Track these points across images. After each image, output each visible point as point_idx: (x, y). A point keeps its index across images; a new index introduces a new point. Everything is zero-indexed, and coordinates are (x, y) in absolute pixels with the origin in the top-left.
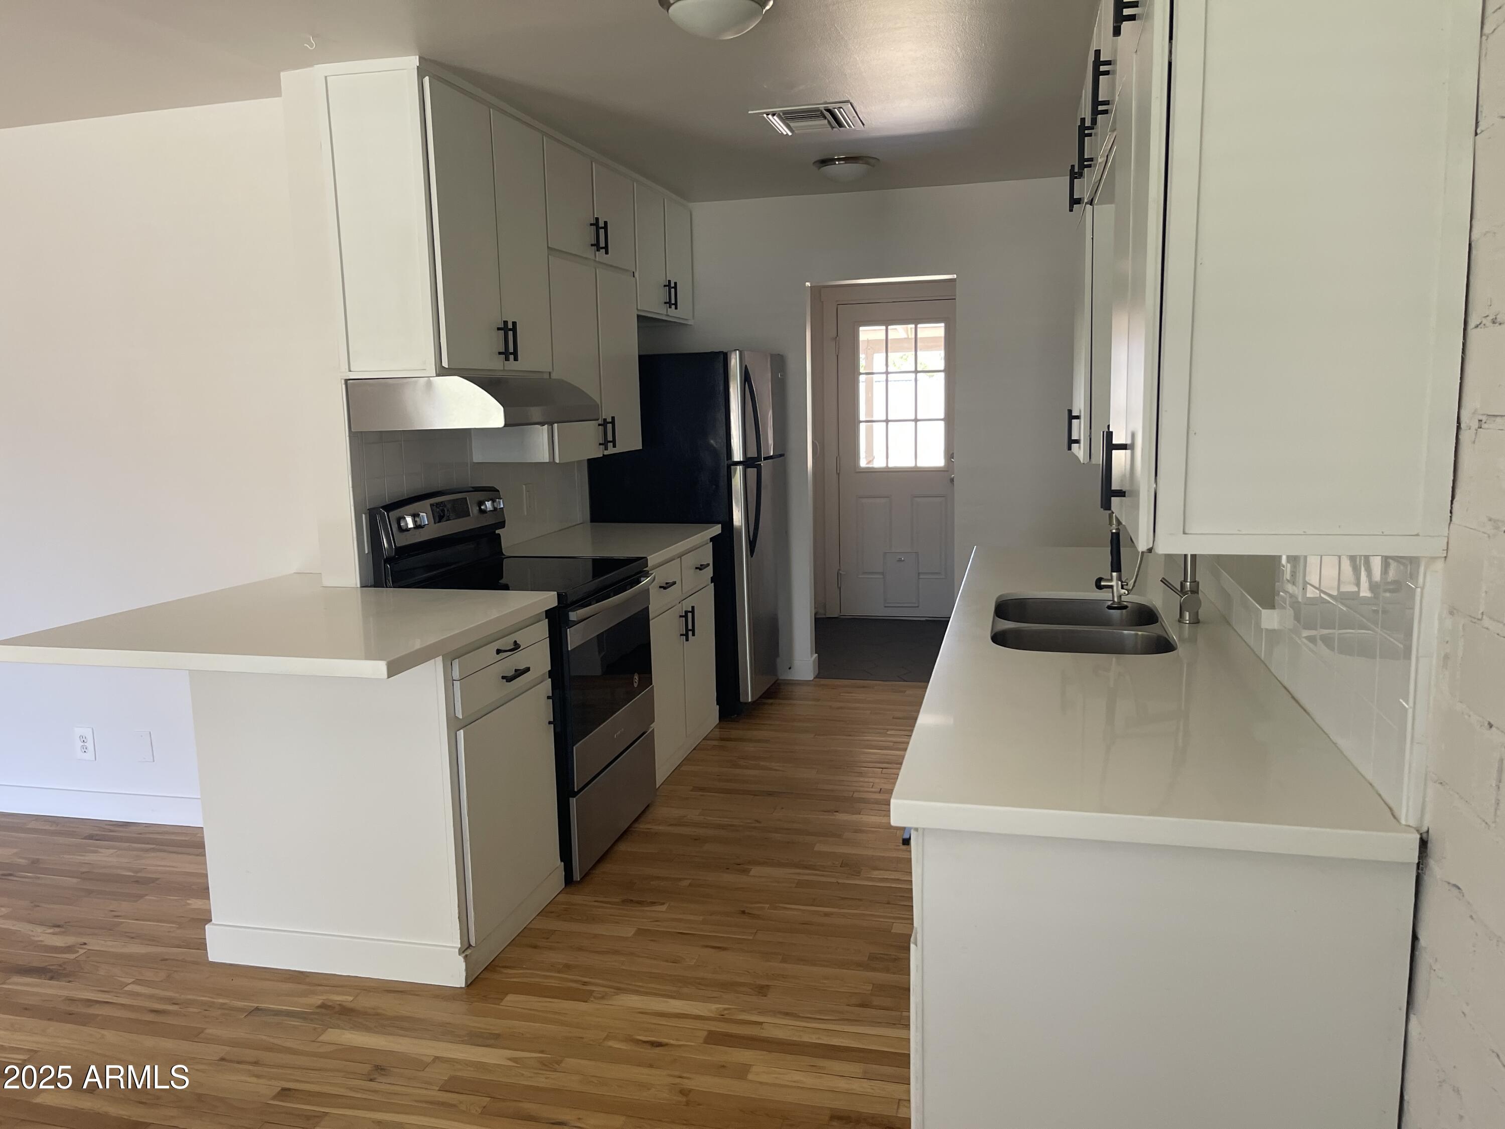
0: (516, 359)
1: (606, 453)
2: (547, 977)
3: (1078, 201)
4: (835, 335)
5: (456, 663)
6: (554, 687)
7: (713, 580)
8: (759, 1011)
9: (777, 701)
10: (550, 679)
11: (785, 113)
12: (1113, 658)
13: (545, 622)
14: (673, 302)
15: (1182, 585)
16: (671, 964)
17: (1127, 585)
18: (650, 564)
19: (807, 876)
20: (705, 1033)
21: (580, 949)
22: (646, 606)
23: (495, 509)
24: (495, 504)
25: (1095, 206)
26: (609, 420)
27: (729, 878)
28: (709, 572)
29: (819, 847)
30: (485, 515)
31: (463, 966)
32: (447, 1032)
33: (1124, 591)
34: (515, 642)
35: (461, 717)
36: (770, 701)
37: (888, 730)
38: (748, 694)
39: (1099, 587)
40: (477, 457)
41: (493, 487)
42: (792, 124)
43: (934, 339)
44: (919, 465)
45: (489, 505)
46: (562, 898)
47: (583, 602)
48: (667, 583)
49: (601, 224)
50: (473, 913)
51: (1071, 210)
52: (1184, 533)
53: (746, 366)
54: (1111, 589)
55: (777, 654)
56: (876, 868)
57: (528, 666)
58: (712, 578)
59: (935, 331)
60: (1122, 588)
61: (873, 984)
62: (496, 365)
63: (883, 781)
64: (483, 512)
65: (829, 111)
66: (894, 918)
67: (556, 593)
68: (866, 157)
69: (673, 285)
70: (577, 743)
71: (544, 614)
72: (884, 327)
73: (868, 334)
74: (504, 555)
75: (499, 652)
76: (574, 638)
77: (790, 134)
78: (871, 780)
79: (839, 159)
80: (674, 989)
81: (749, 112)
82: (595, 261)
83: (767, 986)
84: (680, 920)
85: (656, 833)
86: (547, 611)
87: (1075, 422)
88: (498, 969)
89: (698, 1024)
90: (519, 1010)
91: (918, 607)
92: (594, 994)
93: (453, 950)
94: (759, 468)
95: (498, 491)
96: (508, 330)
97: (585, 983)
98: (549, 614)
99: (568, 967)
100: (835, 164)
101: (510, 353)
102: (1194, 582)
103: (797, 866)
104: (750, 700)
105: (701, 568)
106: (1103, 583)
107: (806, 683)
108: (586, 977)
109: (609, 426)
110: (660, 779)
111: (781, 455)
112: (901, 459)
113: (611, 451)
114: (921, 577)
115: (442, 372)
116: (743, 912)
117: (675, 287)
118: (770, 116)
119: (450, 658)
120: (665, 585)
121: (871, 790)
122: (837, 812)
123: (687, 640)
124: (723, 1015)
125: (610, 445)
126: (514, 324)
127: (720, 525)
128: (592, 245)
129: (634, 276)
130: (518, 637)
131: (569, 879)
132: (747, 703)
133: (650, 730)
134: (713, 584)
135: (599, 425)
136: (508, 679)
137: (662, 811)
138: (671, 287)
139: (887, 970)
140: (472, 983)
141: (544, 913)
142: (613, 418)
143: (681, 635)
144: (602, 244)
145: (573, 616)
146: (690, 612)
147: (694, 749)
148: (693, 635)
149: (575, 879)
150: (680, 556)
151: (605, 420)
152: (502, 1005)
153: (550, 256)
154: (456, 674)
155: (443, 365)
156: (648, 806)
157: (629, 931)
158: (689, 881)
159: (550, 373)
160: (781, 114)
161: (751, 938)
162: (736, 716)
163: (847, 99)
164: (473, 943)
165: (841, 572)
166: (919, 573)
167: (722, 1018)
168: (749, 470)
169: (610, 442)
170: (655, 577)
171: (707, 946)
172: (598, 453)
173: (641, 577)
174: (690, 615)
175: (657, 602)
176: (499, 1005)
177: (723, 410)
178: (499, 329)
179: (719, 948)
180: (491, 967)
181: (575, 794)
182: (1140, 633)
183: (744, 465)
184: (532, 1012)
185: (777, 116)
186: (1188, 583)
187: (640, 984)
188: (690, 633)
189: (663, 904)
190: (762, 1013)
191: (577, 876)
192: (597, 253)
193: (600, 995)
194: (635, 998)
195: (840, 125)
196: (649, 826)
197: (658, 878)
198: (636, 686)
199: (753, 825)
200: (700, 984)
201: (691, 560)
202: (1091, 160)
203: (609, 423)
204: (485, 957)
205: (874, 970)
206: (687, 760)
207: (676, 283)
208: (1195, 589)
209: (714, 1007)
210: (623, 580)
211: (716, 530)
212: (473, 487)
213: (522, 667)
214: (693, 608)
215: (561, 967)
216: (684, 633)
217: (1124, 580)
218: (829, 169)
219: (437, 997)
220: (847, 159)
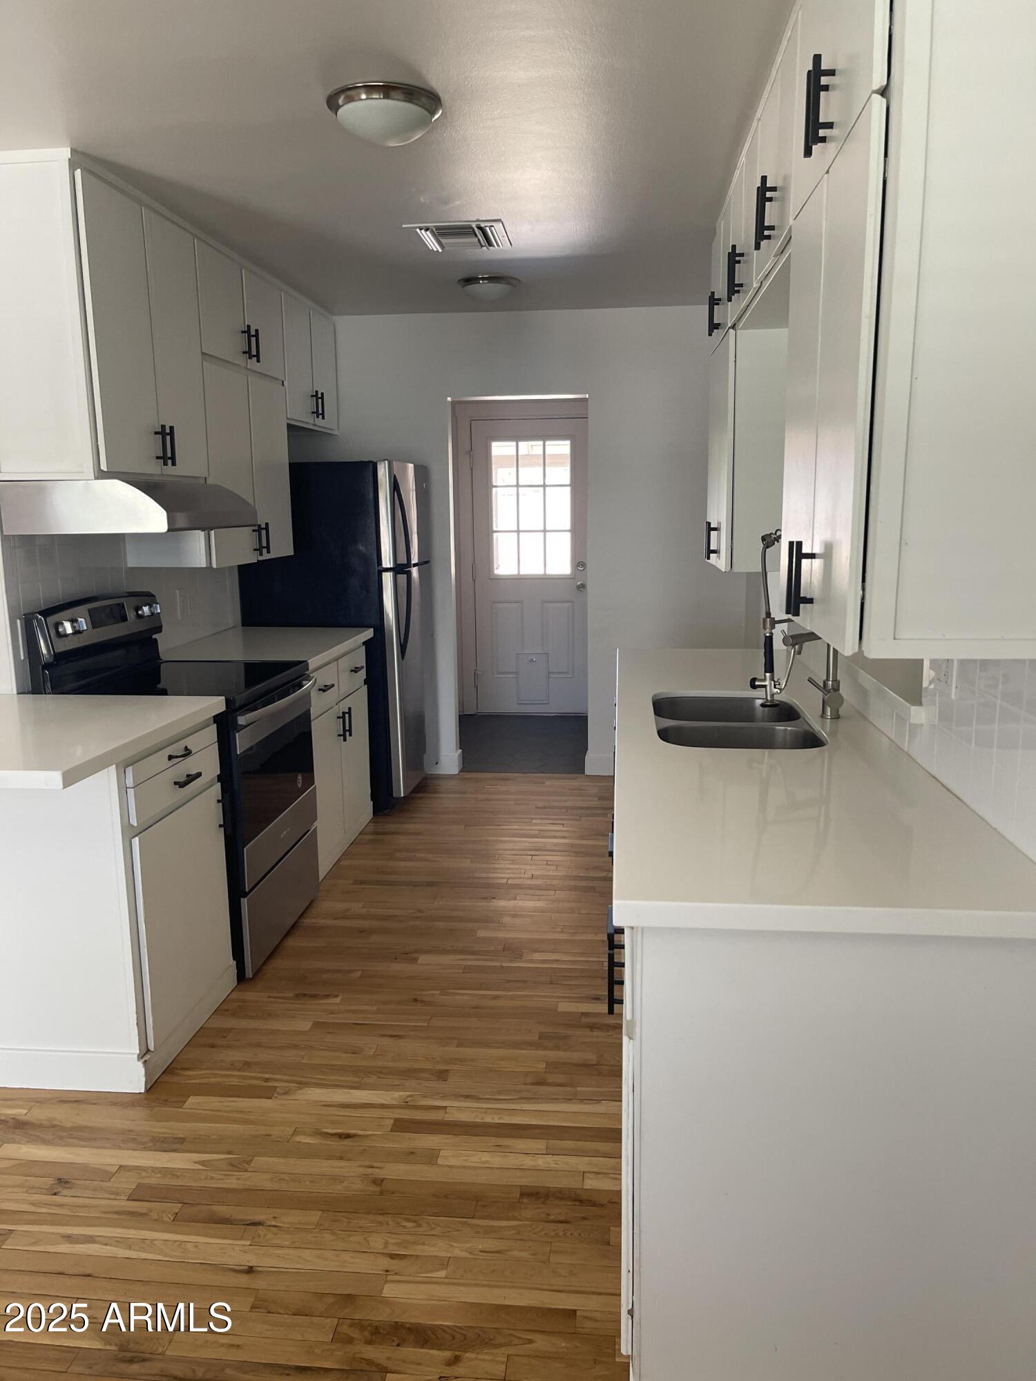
0: (174, 464)
1: (261, 558)
2: (227, 1076)
3: (717, 326)
4: (470, 449)
5: (130, 770)
6: (224, 791)
7: (366, 682)
8: (442, 1095)
9: (428, 795)
10: (219, 783)
11: (438, 228)
12: (766, 752)
13: (213, 728)
14: (320, 412)
15: (825, 683)
16: (350, 1055)
17: (779, 685)
18: (311, 668)
19: (472, 961)
20: (392, 1121)
21: (259, 1045)
22: (307, 709)
23: (153, 614)
24: (152, 609)
25: (738, 331)
26: (263, 526)
27: (397, 967)
28: (362, 674)
29: (481, 934)
30: (142, 620)
31: (143, 1072)
32: (130, 1140)
33: (776, 690)
34: (186, 747)
35: (136, 825)
36: (421, 795)
37: (533, 819)
38: (401, 790)
39: (754, 687)
40: (132, 562)
41: (149, 592)
42: (444, 241)
43: (561, 456)
44: (548, 572)
45: (146, 609)
46: (235, 995)
47: (249, 706)
48: (325, 686)
49: (253, 333)
50: (151, 1019)
51: (710, 335)
52: (895, 639)
53: (395, 476)
54: (764, 689)
55: (424, 751)
56: (536, 951)
57: (200, 771)
58: (365, 680)
59: (562, 448)
60: (775, 687)
61: (547, 1063)
62: (154, 469)
63: (533, 867)
64: (140, 617)
65: (480, 228)
66: (559, 997)
67: (223, 697)
68: (507, 277)
69: (320, 396)
70: (247, 844)
71: (212, 720)
72: (514, 443)
73: (500, 449)
74: (161, 659)
75: (170, 757)
76: (242, 743)
77: (440, 251)
78: (522, 867)
79: (483, 279)
80: (357, 1080)
81: (404, 226)
82: (246, 368)
83: (447, 1070)
84: (355, 1012)
85: (322, 927)
86: (214, 717)
87: (712, 533)
88: (176, 1071)
89: (384, 1113)
90: (200, 1111)
91: (548, 704)
92: (278, 1090)
93: (132, 1056)
94: (409, 574)
95: (154, 596)
96: (166, 434)
97: (267, 1080)
98: (217, 719)
99: (247, 1065)
100: (479, 283)
101: (168, 457)
102: (835, 680)
103: (462, 952)
104: (402, 795)
105: (356, 670)
106: (757, 683)
107: (451, 777)
108: (266, 1073)
109: (264, 532)
110: (322, 873)
111: (427, 562)
112: (532, 567)
113: (266, 556)
114: (551, 676)
115: (101, 475)
116: (416, 1000)
117: (322, 398)
118: (423, 231)
119: (123, 767)
120: (324, 688)
121: (523, 876)
122: (494, 898)
123: (345, 740)
124: (407, 1102)
125: (265, 551)
126: (172, 428)
127: (372, 629)
128: (244, 353)
129: (283, 385)
130: (190, 742)
131: (241, 976)
132: (399, 799)
133: (314, 828)
134: (366, 686)
135: (254, 531)
136: (181, 785)
137: (326, 904)
138: (318, 397)
139: (557, 1048)
140: (153, 1087)
141: (220, 1011)
142: (267, 524)
143: (339, 735)
144: (254, 352)
145: (241, 720)
146: (347, 713)
147: (351, 844)
148: (350, 735)
149: (247, 976)
150: (336, 659)
151: (259, 526)
152: (184, 1108)
153: (204, 363)
154: (130, 782)
155: (102, 468)
156: (312, 901)
157: (307, 1026)
158: (360, 973)
159: (206, 478)
160: (434, 229)
161: (426, 1024)
162: (388, 810)
163: (499, 218)
164: (152, 1047)
165: (478, 672)
166: (549, 673)
167: (406, 1105)
168: (399, 576)
169: (264, 547)
170: (316, 679)
171: (384, 1036)
172: (251, 558)
173: (303, 680)
174: (347, 716)
175: (318, 704)
176: (182, 1108)
177: (373, 515)
178: (156, 433)
179: (395, 1036)
180: (169, 1070)
181: (245, 895)
182: (789, 728)
183: (394, 571)
184: (218, 1113)
185: (430, 232)
186: (830, 682)
187: (323, 1077)
188: (348, 733)
189: (337, 996)
190: (444, 1097)
191: (249, 973)
192: (249, 360)
193: (283, 1091)
194: (318, 1091)
195: (490, 244)
196: (314, 921)
197: (328, 971)
198: (300, 786)
199: (416, 915)
200: (381, 1073)
201: (345, 663)
202: (741, 285)
203: (263, 529)
204: (163, 1061)
205: (546, 1048)
206: (345, 854)
207: (322, 394)
208: (835, 687)
209: (396, 1094)
210: (288, 683)
211: (369, 634)
212: (129, 593)
213: (194, 772)
214: (350, 709)
215: (241, 1065)
216: (342, 733)
217: (776, 680)
218: (472, 288)
219: (114, 1104)
220: (491, 279)
